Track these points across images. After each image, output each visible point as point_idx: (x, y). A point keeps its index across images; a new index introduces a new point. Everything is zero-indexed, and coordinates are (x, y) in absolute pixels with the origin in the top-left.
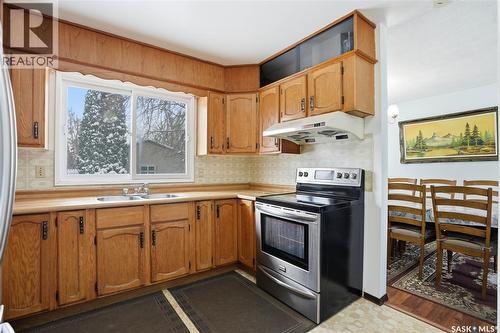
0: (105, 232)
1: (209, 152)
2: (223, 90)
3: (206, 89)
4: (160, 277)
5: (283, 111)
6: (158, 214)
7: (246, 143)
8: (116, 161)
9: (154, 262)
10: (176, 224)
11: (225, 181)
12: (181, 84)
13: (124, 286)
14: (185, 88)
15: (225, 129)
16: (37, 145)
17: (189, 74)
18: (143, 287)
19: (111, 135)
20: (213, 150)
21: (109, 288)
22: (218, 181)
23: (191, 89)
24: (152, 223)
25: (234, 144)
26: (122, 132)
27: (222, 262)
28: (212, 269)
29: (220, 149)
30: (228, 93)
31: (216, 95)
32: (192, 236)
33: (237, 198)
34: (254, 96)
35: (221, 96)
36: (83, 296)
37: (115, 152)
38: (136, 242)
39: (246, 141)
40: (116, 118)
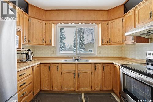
0: (64, 71)
1: (102, 45)
2: (107, 19)
3: (100, 21)
4: (81, 89)
5: (137, 22)
6: (80, 67)
7: (118, 40)
8: (82, 49)
9: (79, 83)
10: (87, 71)
11: (110, 56)
12: (90, 20)
13: (69, 89)
14: (92, 22)
15: (108, 35)
16: (50, 45)
17: (93, 16)
18: (75, 91)
19: (81, 41)
20: (104, 44)
21: (65, 89)
22: (106, 56)
23: (94, 22)
24: (78, 70)
25: (112, 41)
26: (84, 41)
27: (105, 89)
28: (100, 91)
29: (107, 43)
30: (110, 20)
31: (104, 22)
32: (93, 76)
33: (113, 64)
34: (121, 19)
35: (106, 22)
36: (58, 89)
37: (82, 46)
38: (73, 76)
39: (118, 39)
40: (82, 37)
